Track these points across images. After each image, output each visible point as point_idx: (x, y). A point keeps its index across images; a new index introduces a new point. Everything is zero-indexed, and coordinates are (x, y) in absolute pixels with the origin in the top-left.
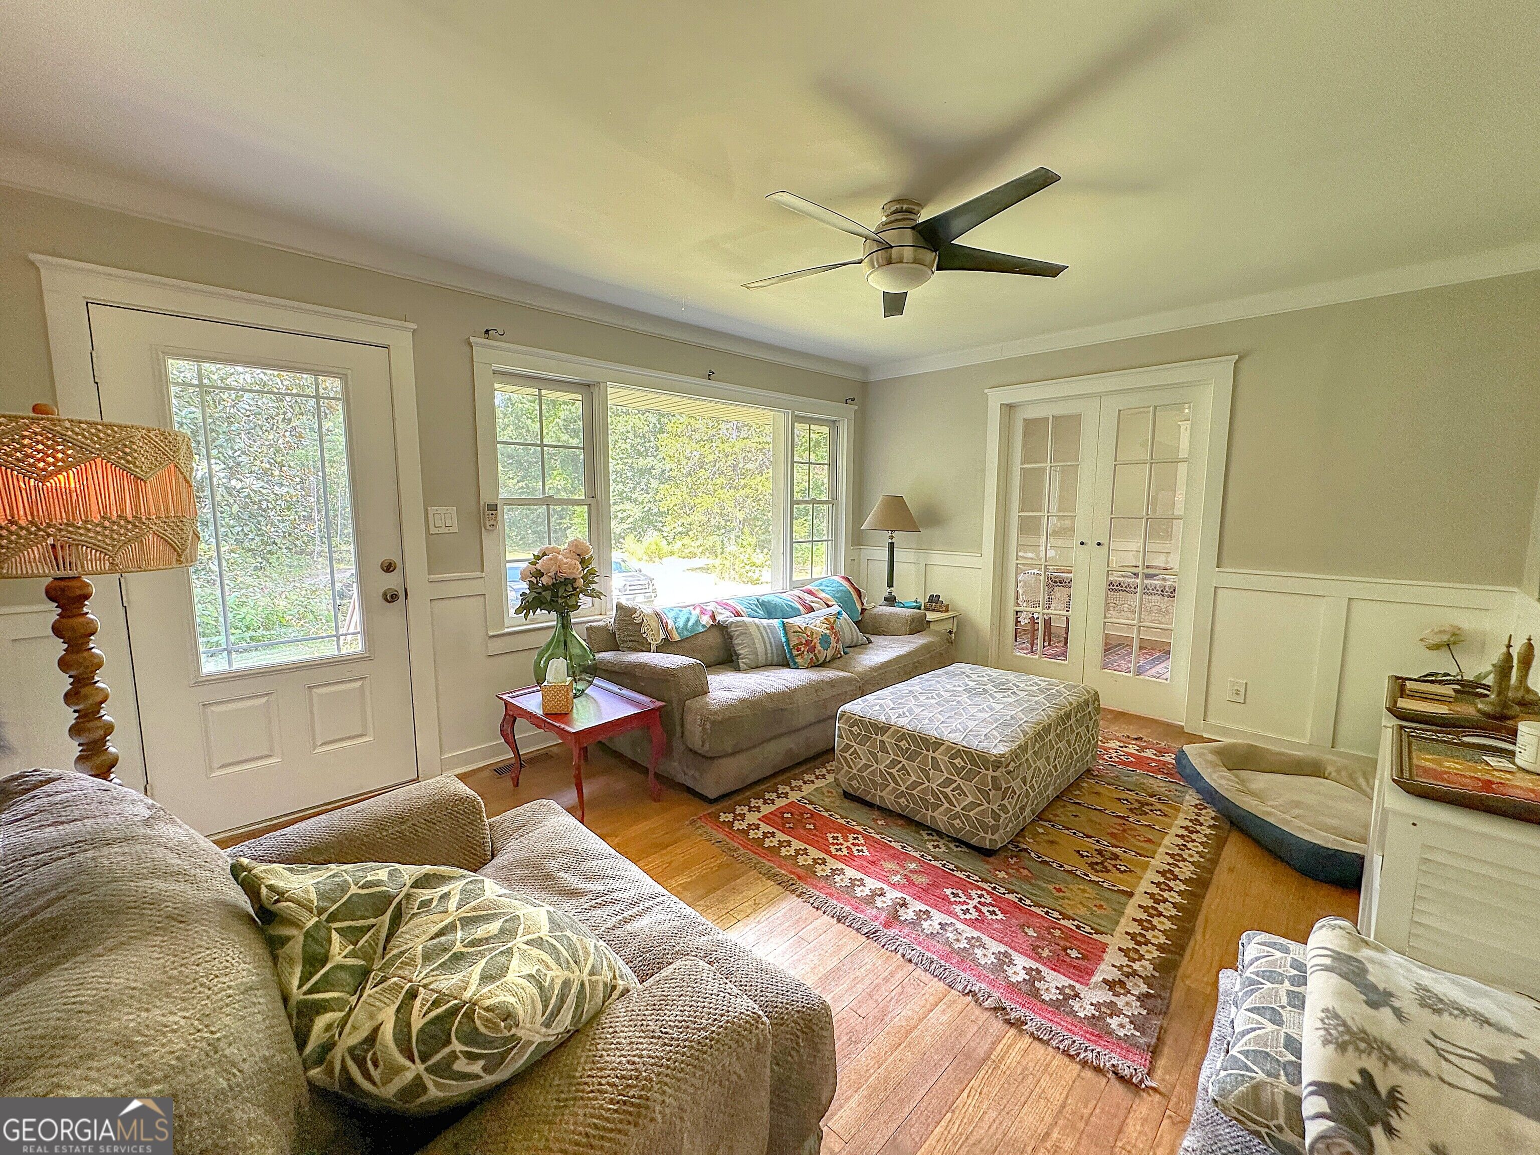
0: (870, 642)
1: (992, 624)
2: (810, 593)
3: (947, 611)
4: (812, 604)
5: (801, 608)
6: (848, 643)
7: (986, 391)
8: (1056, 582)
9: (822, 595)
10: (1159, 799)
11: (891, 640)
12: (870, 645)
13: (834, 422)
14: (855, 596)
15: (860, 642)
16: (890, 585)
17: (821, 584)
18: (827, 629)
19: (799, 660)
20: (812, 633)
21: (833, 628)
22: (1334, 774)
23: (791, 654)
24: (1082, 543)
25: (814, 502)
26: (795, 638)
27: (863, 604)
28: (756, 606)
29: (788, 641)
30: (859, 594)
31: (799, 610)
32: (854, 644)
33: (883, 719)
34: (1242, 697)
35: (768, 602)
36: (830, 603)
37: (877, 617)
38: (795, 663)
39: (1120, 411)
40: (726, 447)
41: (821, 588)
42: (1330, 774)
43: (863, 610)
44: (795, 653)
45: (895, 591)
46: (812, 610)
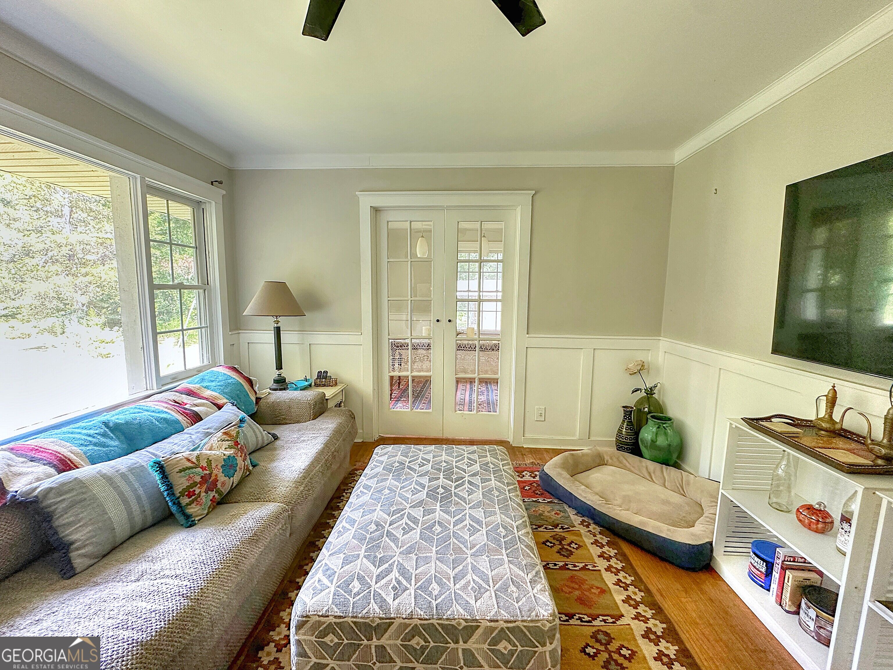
0: (276, 438)
1: (374, 389)
2: (190, 393)
3: (336, 384)
4: (195, 409)
5: (180, 418)
6: (252, 448)
7: (357, 193)
8: (398, 347)
9: (207, 393)
10: (562, 528)
11: (299, 430)
12: (278, 443)
13: (199, 203)
14: (246, 386)
15: (266, 442)
16: (279, 366)
17: (203, 380)
18: (230, 447)
19: (192, 510)
20: (209, 462)
21: (237, 443)
22: (610, 461)
23: (179, 504)
24: (438, 321)
25: (181, 287)
26: (183, 480)
27: (256, 393)
28: (104, 435)
29: (170, 487)
30: (250, 382)
31: (177, 422)
32: (259, 446)
33: (374, 609)
34: (543, 417)
35: (127, 423)
36: (220, 402)
37: (275, 406)
38: (188, 517)
39: (458, 222)
40: (58, 238)
41: (205, 384)
42: (607, 461)
43: (258, 399)
44: (185, 501)
45: (284, 373)
46: (196, 418)
